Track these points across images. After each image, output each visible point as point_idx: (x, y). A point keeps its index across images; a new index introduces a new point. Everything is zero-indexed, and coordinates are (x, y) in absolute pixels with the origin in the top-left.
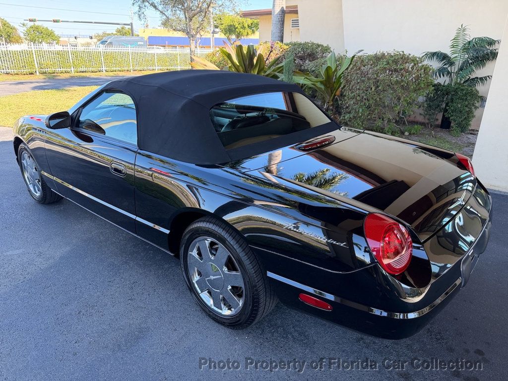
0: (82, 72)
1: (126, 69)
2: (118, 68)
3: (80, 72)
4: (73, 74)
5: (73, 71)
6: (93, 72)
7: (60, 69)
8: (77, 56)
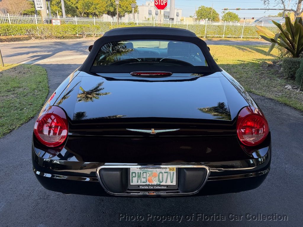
0: (229, 38)
1: (256, 37)
2: (251, 36)
3: (227, 37)
4: (223, 38)
5: (223, 37)
6: (234, 38)
7: (216, 35)
8: (228, 28)
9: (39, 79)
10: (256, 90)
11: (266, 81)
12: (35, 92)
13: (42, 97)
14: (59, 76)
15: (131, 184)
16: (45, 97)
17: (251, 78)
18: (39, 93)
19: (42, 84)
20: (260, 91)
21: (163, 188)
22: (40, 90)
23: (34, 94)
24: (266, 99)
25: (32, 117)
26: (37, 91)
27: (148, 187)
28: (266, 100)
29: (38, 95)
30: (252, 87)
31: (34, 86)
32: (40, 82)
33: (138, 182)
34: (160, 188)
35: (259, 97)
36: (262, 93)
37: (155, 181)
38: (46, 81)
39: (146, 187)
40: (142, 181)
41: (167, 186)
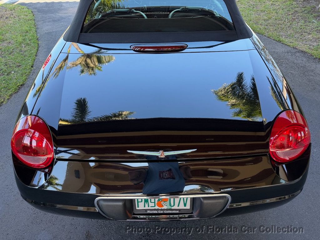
9: (25, 28)
10: (287, 38)
11: (300, 24)
12: (22, 47)
13: (31, 54)
14: (49, 22)
15: (137, 208)
16: (35, 54)
17: (282, 20)
18: (27, 48)
19: (29, 35)
20: (291, 40)
21: (174, 212)
22: (28, 44)
23: (21, 51)
24: (298, 52)
25: (21, 85)
26: (24, 46)
27: (157, 212)
28: (298, 54)
29: (25, 51)
30: (281, 33)
31: (20, 39)
32: (27, 32)
33: (145, 207)
34: (171, 212)
35: (289, 49)
36: (293, 43)
37: (165, 205)
38: (34, 30)
39: (155, 212)
40: (150, 206)
41: (180, 210)
